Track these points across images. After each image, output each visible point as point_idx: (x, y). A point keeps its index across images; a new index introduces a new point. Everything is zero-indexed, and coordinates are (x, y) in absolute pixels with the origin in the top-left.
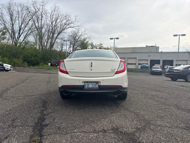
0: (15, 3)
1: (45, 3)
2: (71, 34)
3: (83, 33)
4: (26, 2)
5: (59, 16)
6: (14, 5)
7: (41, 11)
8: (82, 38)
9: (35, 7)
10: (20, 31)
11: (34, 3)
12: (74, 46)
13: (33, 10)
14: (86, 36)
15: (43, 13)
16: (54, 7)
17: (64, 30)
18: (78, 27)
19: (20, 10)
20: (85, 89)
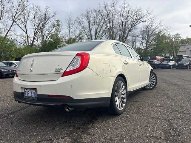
0: (91, 10)
1: (115, 3)
2: (143, 29)
3: (159, 25)
4: (99, 7)
5: (129, 12)
6: (91, 13)
7: (112, 12)
8: (157, 31)
9: (107, 10)
10: (96, 34)
11: (106, 6)
12: (147, 41)
13: (105, 13)
14: (162, 28)
15: (114, 13)
16: (124, 4)
17: (134, 26)
18: (151, 20)
19: (95, 16)
20: (25, 98)
